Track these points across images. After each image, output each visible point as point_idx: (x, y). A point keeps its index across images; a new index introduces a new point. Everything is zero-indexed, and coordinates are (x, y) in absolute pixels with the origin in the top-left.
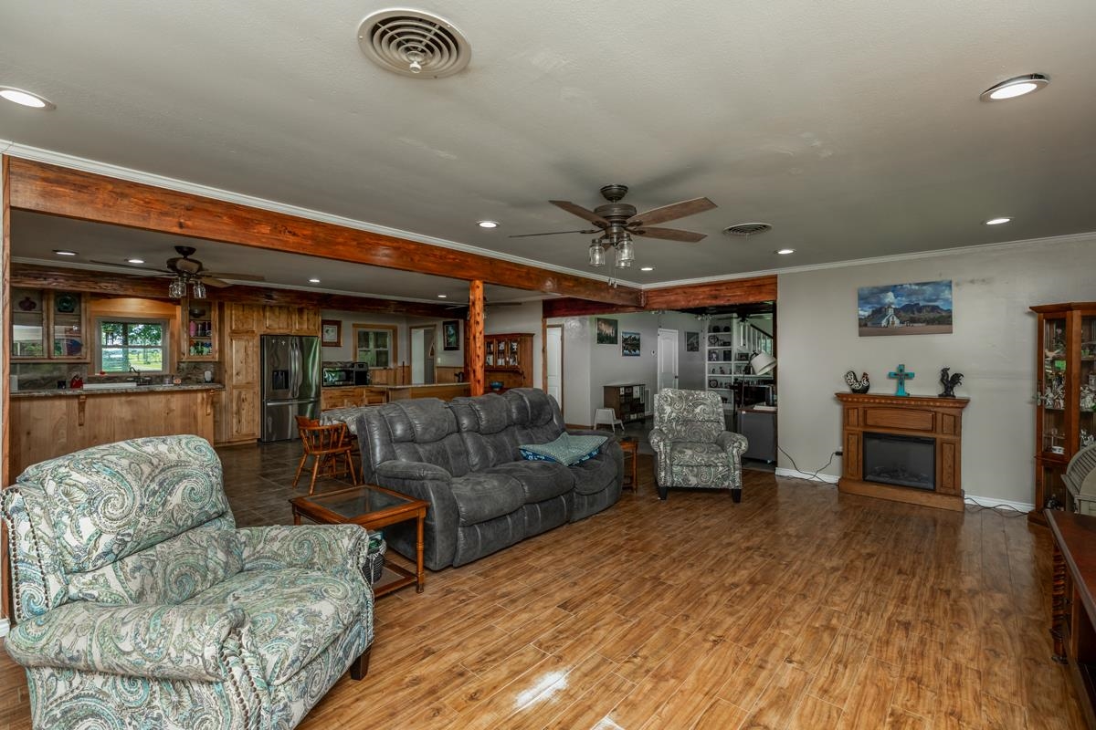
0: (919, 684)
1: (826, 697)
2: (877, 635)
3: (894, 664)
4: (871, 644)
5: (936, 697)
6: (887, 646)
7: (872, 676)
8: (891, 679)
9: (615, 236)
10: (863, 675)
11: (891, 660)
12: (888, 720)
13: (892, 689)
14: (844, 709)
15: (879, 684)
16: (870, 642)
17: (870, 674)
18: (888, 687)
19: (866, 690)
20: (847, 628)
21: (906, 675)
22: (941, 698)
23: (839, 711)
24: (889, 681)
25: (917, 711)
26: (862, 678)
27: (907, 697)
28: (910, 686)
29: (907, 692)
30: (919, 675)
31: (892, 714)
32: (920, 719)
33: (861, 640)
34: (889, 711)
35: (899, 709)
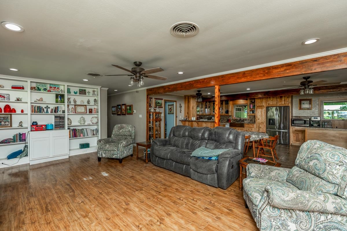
0: (47, 223)
1: (67, 203)
2: (71, 227)
3: (58, 222)
4: (69, 222)
5: (40, 223)
6: (64, 226)
7: (61, 215)
8: (56, 218)
9: (138, 77)
10: (63, 213)
11: (60, 223)
12: (50, 209)
13: (53, 216)
14: (61, 204)
15: (57, 214)
16: (71, 223)
17: (62, 215)
18: (55, 215)
19: (59, 211)
20: (81, 221)
21: (52, 222)
22: (39, 224)
23: (61, 203)
24: (56, 217)
25: (44, 216)
26: (63, 212)
27: (48, 217)
28: (50, 220)
29: (49, 218)
30: (48, 225)
31: (50, 211)
32: (42, 215)
33: (74, 221)
34: (51, 211)
35: (49, 213)
